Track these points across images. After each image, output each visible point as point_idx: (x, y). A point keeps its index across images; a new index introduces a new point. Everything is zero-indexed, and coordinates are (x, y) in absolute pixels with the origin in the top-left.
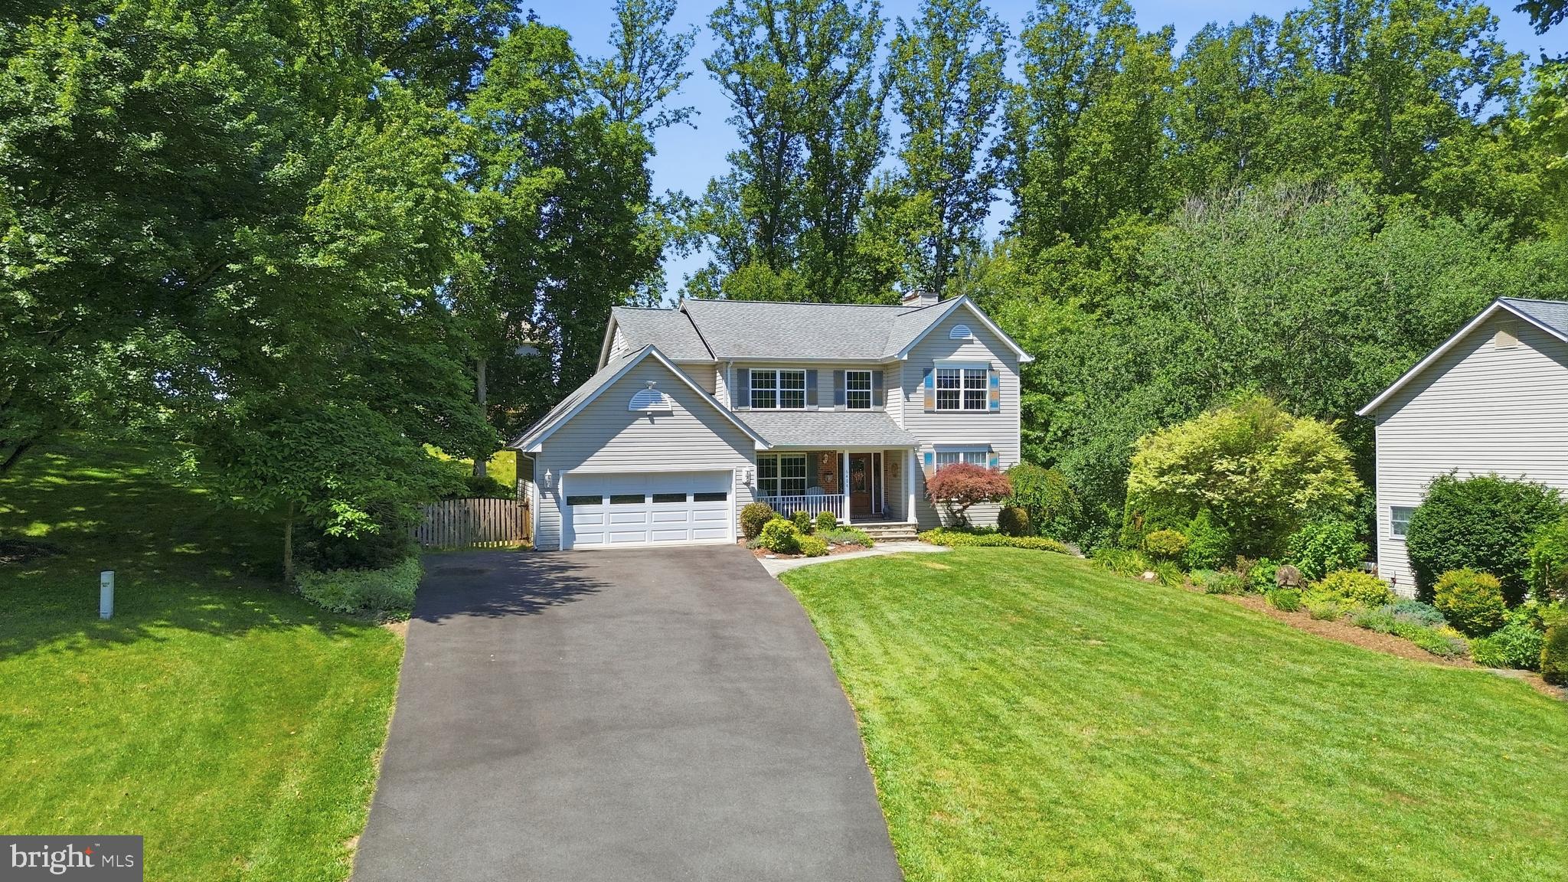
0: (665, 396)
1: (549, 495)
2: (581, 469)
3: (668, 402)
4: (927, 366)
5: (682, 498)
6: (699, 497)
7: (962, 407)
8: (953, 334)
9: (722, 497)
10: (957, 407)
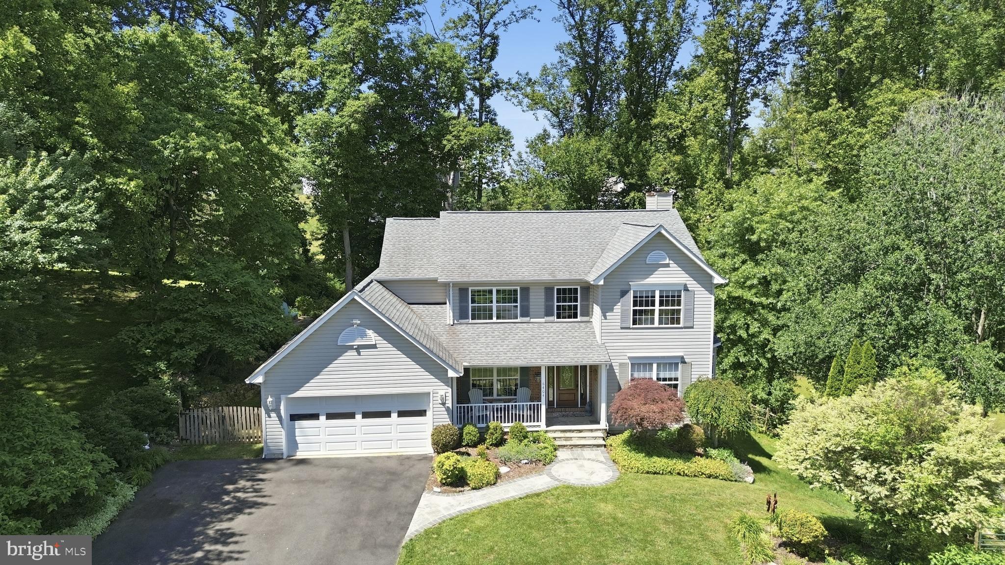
0: (370, 333)
1: (273, 415)
2: (299, 394)
3: (372, 337)
4: (625, 288)
5: (387, 414)
6: (401, 414)
7: (656, 324)
8: (651, 258)
9: (422, 413)
10: (652, 322)
